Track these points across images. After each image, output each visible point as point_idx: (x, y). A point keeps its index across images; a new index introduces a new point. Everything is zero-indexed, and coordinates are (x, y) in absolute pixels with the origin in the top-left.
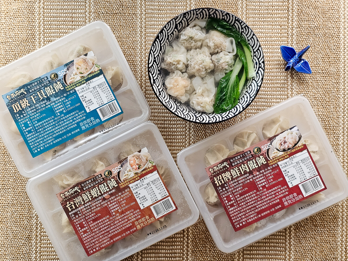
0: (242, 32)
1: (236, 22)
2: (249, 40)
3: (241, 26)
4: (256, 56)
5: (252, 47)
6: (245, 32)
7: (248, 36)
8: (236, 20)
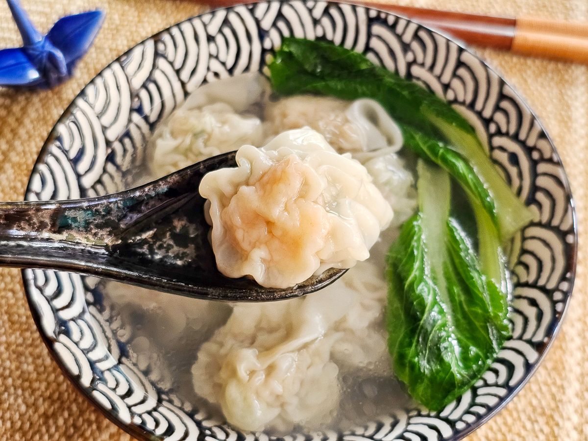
0: (409, 65)
1: (377, 29)
2: (446, 87)
3: (399, 37)
4: (499, 133)
5: (472, 106)
6: (420, 59)
7: (438, 70)
8: (371, 21)
